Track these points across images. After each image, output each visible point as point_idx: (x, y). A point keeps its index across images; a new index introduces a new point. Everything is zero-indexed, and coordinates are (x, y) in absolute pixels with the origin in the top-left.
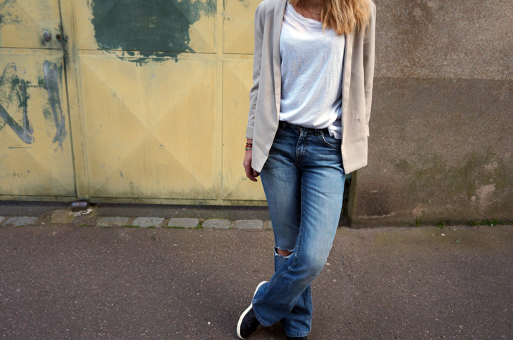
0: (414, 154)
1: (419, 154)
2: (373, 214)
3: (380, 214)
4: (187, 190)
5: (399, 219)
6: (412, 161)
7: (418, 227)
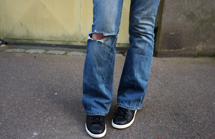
0: (199, 8)
1: (203, 9)
2: (171, 49)
3: (175, 48)
4: (59, 35)
5: (187, 52)
6: (198, 13)
7: (199, 57)
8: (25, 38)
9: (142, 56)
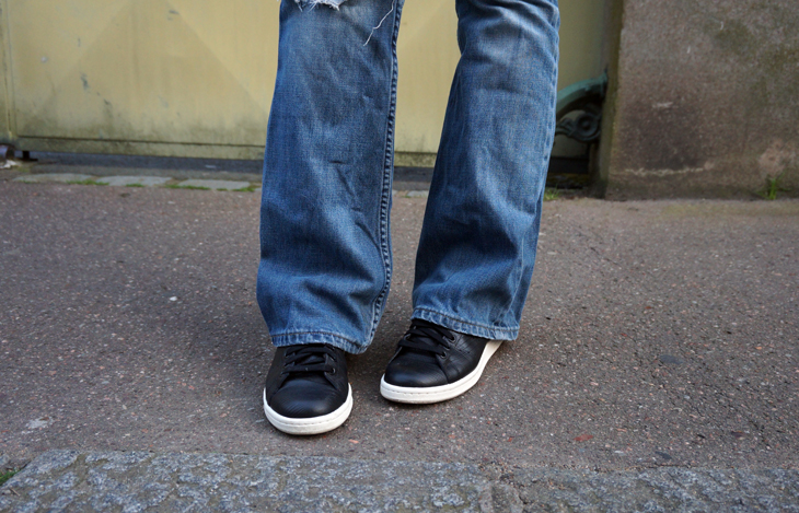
0: (763, 7)
1: (776, 9)
2: (660, 165)
3: (676, 164)
4: (229, 124)
5: (724, 180)
6: (758, 27)
7: (772, 199)
8: (96, 136)
9: (504, 96)
